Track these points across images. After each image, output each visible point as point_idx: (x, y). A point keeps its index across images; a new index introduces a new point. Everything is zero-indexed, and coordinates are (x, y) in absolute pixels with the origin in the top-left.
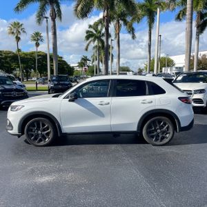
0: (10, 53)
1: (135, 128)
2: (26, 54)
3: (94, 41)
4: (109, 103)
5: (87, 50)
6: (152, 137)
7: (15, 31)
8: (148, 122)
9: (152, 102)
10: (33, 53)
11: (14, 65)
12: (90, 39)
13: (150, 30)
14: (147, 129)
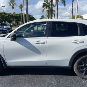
0: (10, 14)
1: (67, 64)
2: (17, 15)
3: (46, 8)
4: (44, 43)
5: (43, 12)
6: (82, 72)
7: (12, 4)
8: (79, 59)
9: (83, 42)
10: (20, 14)
11: (12, 19)
12: (45, 7)
13: (73, 2)
14: (78, 66)
